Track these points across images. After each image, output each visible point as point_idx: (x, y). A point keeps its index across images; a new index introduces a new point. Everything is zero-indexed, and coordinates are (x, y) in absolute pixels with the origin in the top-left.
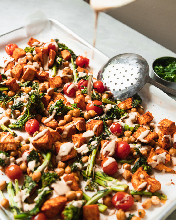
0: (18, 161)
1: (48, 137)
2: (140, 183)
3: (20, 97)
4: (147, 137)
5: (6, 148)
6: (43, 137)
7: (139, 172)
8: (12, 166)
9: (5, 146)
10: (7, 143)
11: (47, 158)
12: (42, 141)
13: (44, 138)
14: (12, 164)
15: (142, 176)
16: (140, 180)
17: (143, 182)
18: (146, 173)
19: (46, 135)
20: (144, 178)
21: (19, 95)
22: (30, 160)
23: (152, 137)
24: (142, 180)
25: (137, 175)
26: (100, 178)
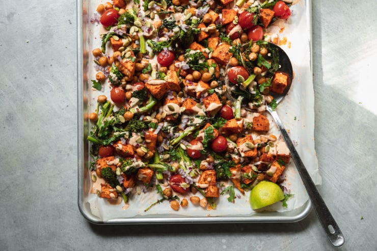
0: (128, 87)
1: (160, 90)
2: (203, 182)
3: (182, 13)
4: (248, 152)
5: (123, 71)
6: (156, 86)
7: (211, 174)
8: (119, 89)
9: (123, 68)
10: (126, 68)
11: (151, 103)
12: (153, 89)
13: (156, 88)
14: (121, 88)
15: (209, 179)
16: (205, 181)
17: (206, 183)
18: (215, 179)
19: (159, 86)
20: (210, 182)
21: (182, 9)
22: (135, 97)
23: (252, 155)
24: (206, 182)
25: (206, 176)
26: (180, 152)
